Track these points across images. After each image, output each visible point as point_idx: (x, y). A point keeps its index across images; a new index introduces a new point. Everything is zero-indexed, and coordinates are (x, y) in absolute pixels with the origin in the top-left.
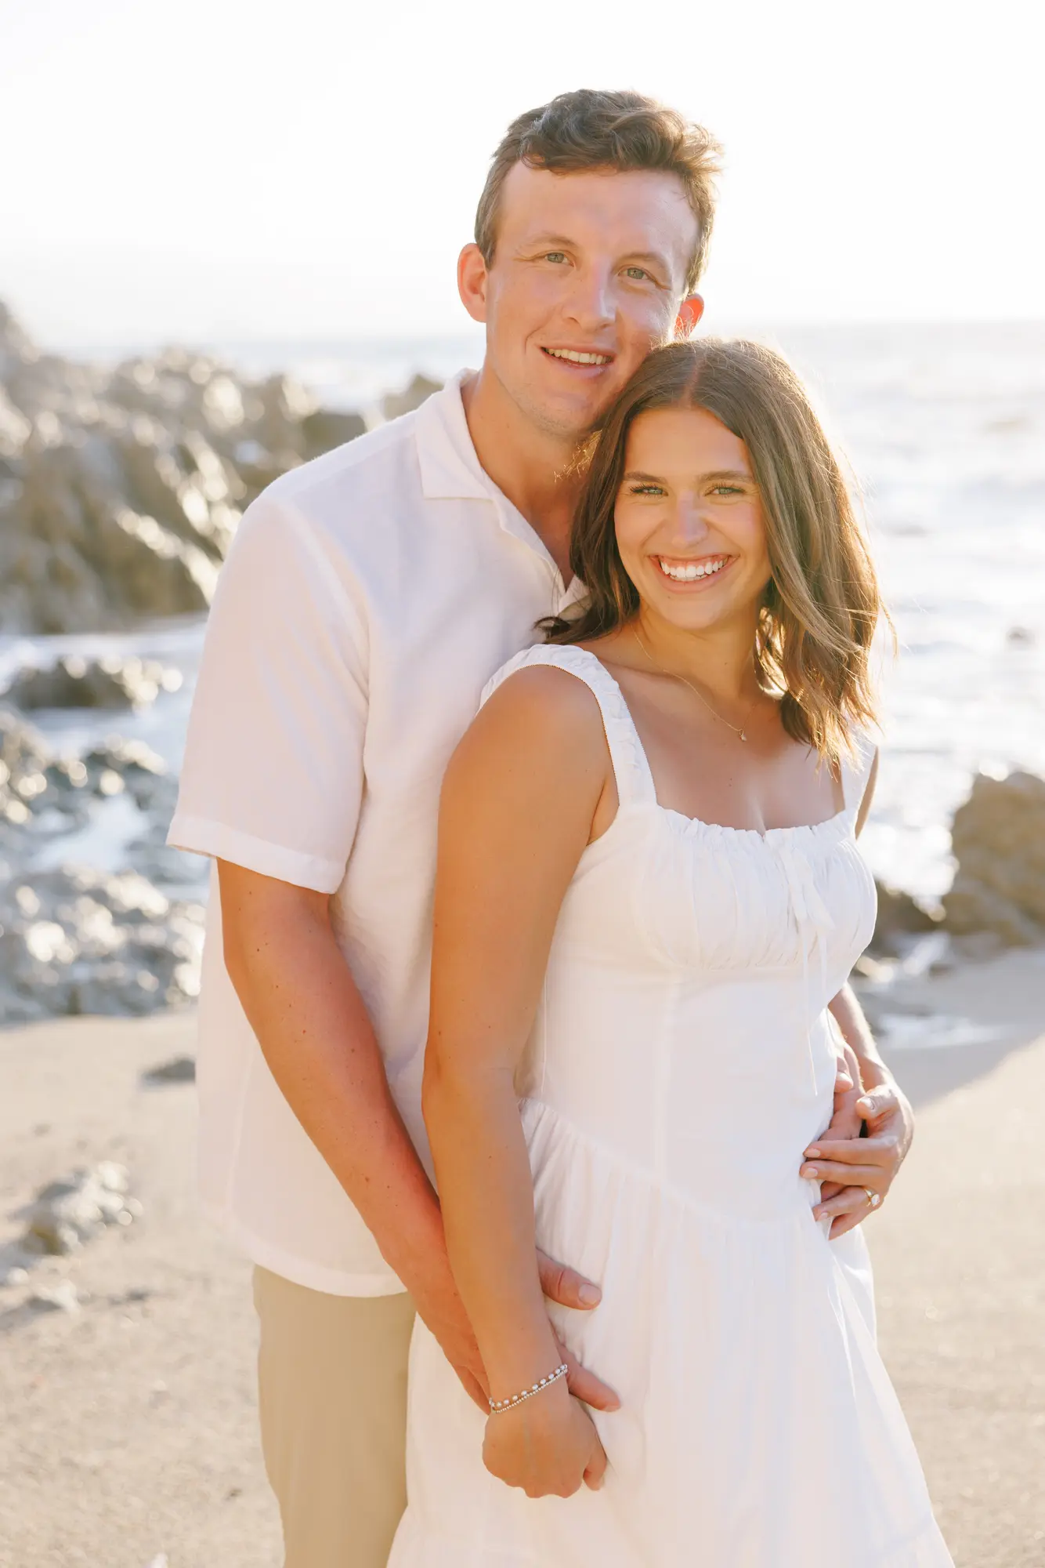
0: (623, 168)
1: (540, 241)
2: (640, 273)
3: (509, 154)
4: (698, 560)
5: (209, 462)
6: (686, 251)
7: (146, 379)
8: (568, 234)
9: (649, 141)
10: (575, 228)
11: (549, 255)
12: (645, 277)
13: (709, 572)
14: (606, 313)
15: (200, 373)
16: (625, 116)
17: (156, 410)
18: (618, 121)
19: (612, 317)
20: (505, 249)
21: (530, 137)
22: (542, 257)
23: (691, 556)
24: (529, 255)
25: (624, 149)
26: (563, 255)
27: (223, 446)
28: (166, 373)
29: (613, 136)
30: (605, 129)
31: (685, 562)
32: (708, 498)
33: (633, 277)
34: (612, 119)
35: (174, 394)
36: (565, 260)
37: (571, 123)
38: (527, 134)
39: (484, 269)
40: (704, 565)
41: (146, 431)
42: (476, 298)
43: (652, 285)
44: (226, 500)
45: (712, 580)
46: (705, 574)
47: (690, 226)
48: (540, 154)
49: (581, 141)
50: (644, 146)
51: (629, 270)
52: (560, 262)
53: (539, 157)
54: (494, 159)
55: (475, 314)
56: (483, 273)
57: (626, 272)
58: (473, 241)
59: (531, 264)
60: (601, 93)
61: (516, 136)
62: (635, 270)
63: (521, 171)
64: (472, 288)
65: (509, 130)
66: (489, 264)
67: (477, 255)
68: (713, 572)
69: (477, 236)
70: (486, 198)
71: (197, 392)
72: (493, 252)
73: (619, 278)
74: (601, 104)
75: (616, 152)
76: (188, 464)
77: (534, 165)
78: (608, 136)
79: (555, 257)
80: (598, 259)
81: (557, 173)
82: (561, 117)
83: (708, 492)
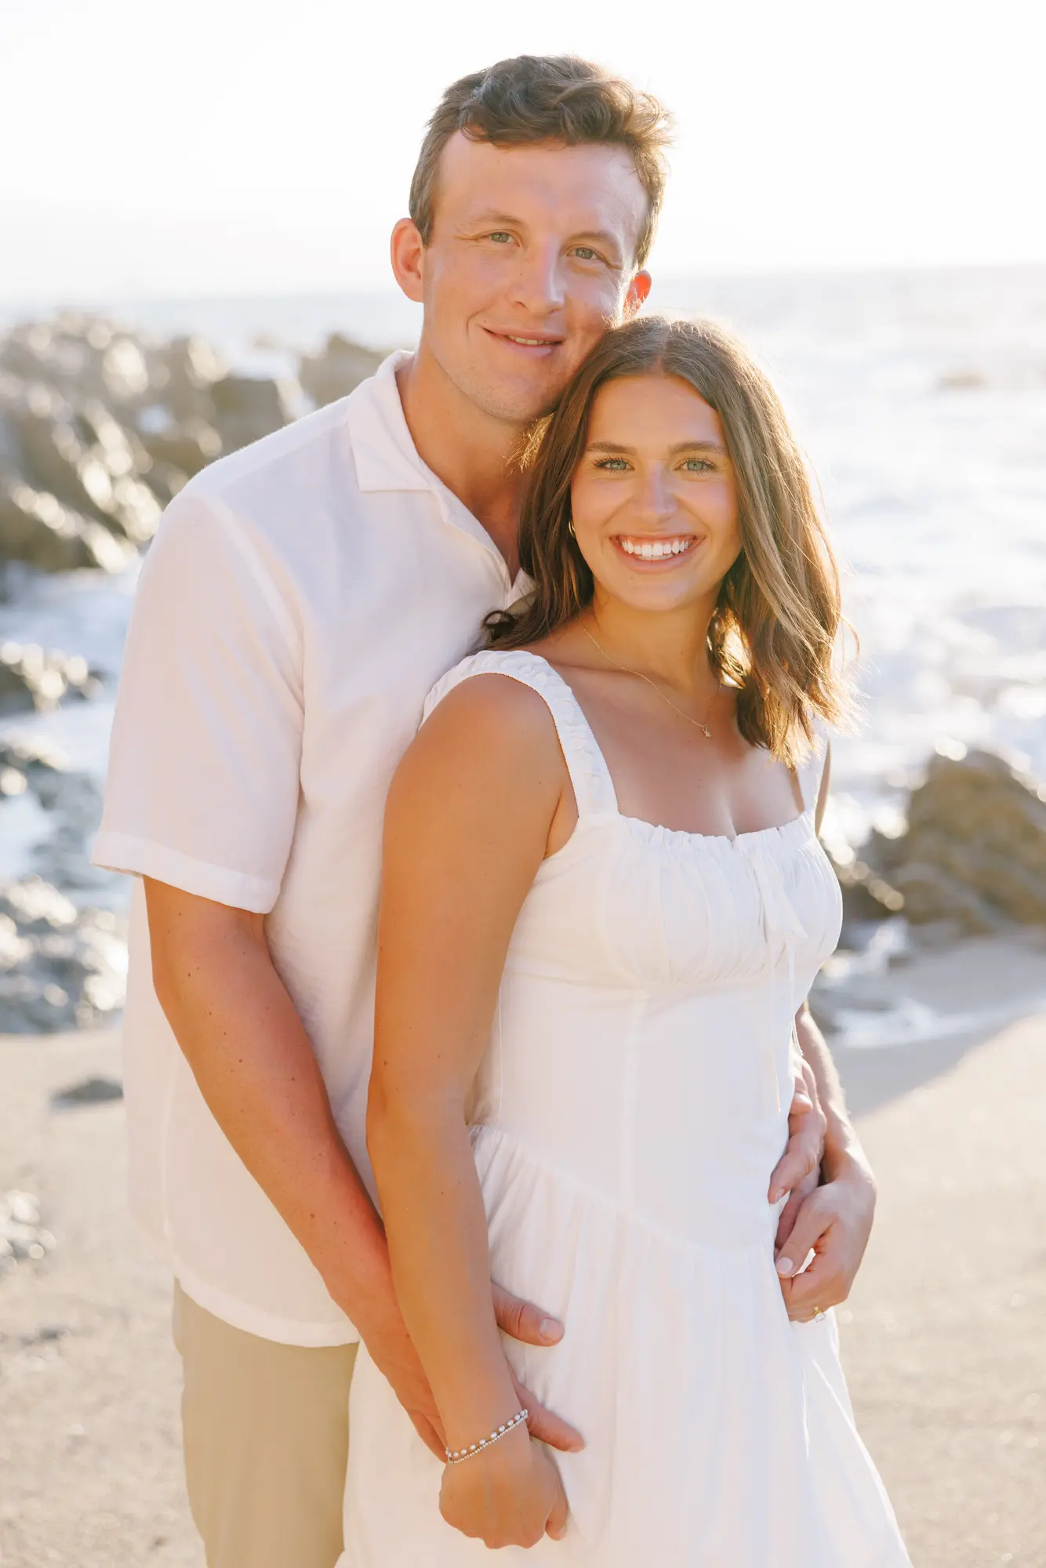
0: (571, 143)
1: (482, 219)
2: (588, 253)
3: (446, 122)
4: (664, 539)
5: (111, 434)
6: (635, 230)
7: (41, 345)
8: (515, 213)
9: (599, 115)
10: (521, 207)
11: (493, 235)
12: (594, 257)
13: (676, 552)
14: (555, 297)
15: (100, 337)
16: (574, 86)
17: (53, 377)
18: (566, 92)
19: (561, 301)
20: (444, 225)
21: (470, 108)
22: (485, 237)
23: (660, 533)
24: (471, 234)
25: (572, 122)
26: (508, 235)
27: (126, 415)
28: (64, 338)
29: (562, 109)
30: (552, 101)
31: (652, 540)
32: (677, 473)
33: (581, 257)
34: (560, 90)
35: (72, 360)
36: (510, 239)
37: (514, 93)
38: (465, 104)
39: (420, 245)
40: (672, 544)
41: (43, 401)
42: (412, 276)
43: (602, 266)
44: (130, 474)
45: (678, 561)
46: (672, 553)
47: (641, 200)
48: (481, 125)
49: (527, 114)
50: (593, 118)
51: (578, 250)
52: (505, 242)
53: (480, 129)
54: (428, 129)
55: (410, 292)
56: (418, 250)
57: (574, 253)
58: (409, 216)
59: (474, 243)
60: (545, 60)
61: (454, 105)
62: (584, 250)
63: (459, 144)
64: (406, 265)
65: (446, 95)
66: (427, 241)
67: (413, 231)
68: (680, 552)
69: (413, 211)
70: (421, 170)
71: (97, 358)
72: (431, 228)
73: (568, 258)
74: (545, 74)
75: (564, 123)
76: (88, 436)
77: (476, 138)
78: (555, 109)
79: (500, 236)
80: (545, 240)
81: (499, 147)
82: (504, 89)
83: (678, 465)
